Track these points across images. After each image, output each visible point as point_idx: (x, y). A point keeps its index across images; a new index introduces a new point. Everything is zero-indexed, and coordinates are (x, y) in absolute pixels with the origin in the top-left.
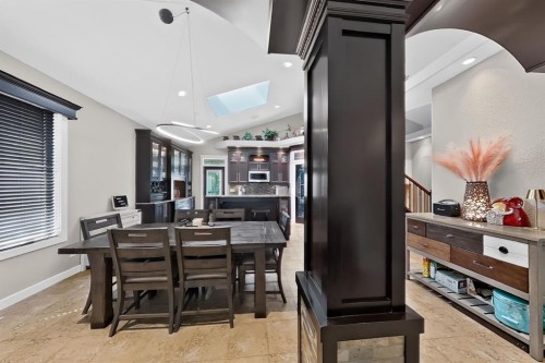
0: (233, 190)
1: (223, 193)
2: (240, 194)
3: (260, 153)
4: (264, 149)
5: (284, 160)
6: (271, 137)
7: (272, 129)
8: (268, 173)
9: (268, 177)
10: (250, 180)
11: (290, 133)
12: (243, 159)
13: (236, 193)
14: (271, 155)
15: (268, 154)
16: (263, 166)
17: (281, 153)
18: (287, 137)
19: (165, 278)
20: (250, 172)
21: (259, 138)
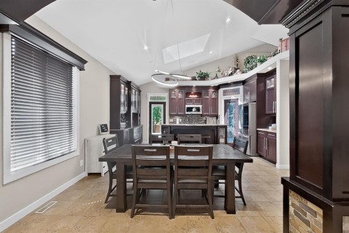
0: (172, 120)
1: (164, 122)
2: (178, 124)
3: (194, 90)
4: (197, 87)
5: (213, 96)
6: (204, 77)
7: (204, 71)
8: (200, 106)
9: (201, 110)
10: (186, 113)
11: (219, 74)
12: (180, 95)
13: (175, 122)
14: (203, 92)
15: (201, 91)
16: (197, 101)
17: (211, 90)
18: (217, 77)
19: (165, 181)
20: (187, 106)
21: (194, 79)
